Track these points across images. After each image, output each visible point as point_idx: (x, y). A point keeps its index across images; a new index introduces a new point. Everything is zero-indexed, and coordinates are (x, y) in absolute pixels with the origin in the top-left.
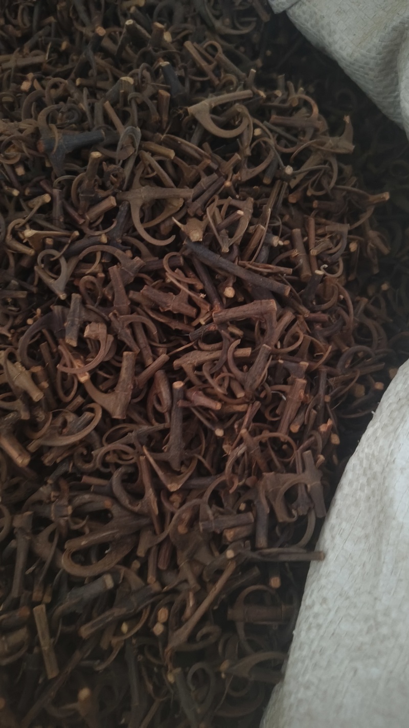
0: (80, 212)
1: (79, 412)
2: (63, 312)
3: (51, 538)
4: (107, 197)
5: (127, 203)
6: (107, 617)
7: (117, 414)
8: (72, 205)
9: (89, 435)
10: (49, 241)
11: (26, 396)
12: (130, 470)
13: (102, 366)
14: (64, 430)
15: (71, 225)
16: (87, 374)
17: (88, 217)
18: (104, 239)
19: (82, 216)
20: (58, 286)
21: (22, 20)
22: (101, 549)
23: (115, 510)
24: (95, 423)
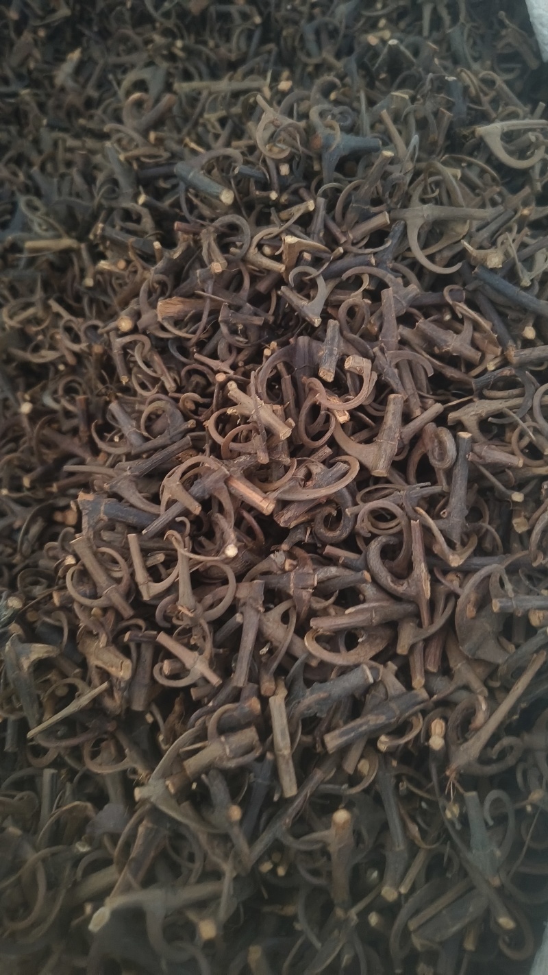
0: (344, 228)
1: (328, 463)
2: (309, 345)
3: (285, 618)
4: (381, 212)
5: (402, 222)
6: (361, 726)
7: (381, 470)
8: (334, 219)
9: (339, 493)
10: (307, 256)
11: (270, 433)
12: (393, 541)
13: (361, 408)
14: (309, 483)
15: (332, 241)
16: (347, 414)
17: (351, 236)
18: (373, 261)
19: (344, 233)
20: (312, 310)
21: (238, 43)
22: (350, 639)
23: (369, 590)
24: (348, 480)
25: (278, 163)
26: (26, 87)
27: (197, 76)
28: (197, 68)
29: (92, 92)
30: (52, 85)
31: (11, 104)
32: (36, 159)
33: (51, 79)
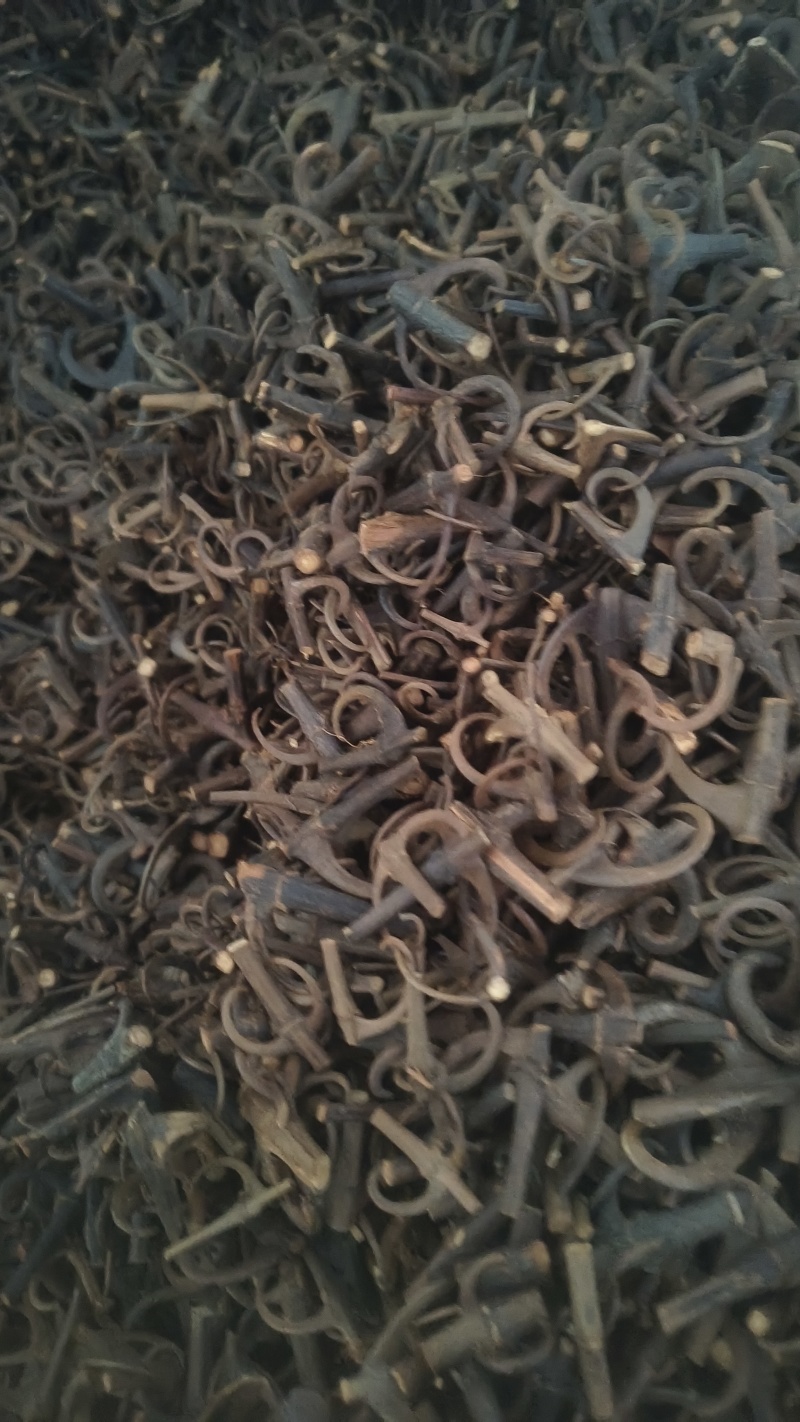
0: (684, 396)
1: (660, 817)
2: (622, 603)
3: (585, 1091)
4: (749, 368)
5: (789, 384)
6: (717, 1292)
7: (751, 831)
8: (664, 379)
9: (680, 877)
10: (620, 451)
11: (557, 767)
12: (773, 960)
13: (718, 724)
14: (626, 855)
15: (660, 420)
16: (693, 736)
17: (694, 408)
18: (737, 457)
19: (683, 405)
20: (628, 545)
21: (479, 42)
22: (701, 1133)
23: (733, 1049)
24: (695, 854)
25: (571, 290)
26: (135, 127)
27: (409, 103)
28: (409, 87)
29: (239, 133)
30: (176, 123)
31: (113, 156)
32: (155, 248)
33: (174, 112)
